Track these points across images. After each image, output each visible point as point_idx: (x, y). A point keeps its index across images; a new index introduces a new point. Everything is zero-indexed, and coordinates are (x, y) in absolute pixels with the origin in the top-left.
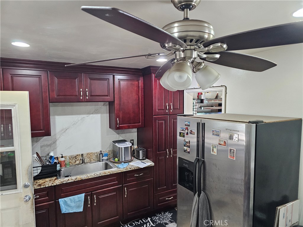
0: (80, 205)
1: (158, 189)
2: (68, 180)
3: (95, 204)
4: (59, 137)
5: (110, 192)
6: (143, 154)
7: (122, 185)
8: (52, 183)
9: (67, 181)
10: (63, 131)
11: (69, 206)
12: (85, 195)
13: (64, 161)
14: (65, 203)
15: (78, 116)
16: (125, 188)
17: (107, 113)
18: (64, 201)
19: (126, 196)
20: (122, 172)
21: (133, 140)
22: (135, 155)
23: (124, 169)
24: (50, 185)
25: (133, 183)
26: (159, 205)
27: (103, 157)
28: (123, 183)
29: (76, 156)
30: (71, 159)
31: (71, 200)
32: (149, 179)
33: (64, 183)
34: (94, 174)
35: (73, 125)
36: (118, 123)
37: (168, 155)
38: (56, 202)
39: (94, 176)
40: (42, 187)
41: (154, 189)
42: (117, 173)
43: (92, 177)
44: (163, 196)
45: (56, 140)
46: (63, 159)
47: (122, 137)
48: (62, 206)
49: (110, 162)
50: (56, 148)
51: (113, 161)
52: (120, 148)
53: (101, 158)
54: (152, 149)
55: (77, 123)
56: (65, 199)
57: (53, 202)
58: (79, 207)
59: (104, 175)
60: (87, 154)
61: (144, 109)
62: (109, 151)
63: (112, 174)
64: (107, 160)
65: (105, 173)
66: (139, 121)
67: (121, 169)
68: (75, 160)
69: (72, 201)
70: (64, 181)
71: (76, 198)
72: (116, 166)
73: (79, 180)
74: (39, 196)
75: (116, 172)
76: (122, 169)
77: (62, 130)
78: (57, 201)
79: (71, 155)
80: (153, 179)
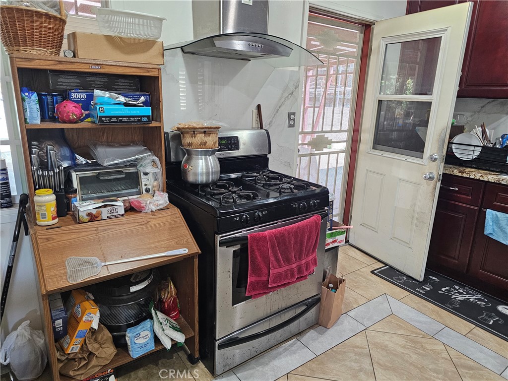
8: (482, 176)
11: (500, 228)
14: (497, 220)
18: (495, 216)
24: (478, 178)
33: (503, 183)
38: (480, 210)
48: (488, 223)
56: (498, 213)
57: (476, 208)
70: (503, 180)
74: (457, 189)
78: (483, 209)
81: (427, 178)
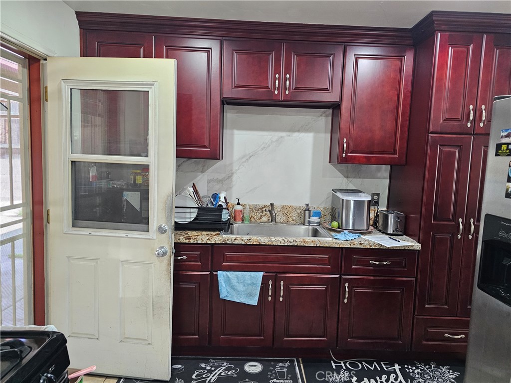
0: (254, 292)
1: (426, 306)
2: (235, 240)
3: (281, 299)
4: (237, 169)
5: (312, 282)
6: (397, 223)
7: (340, 277)
8: (209, 239)
9: (233, 241)
10: (244, 160)
11: (233, 287)
12: (263, 276)
13: (241, 211)
14: (228, 280)
15: (273, 133)
16: (347, 285)
17: (326, 132)
18: (226, 276)
19: (346, 301)
20: (342, 248)
21: (378, 195)
22: (379, 225)
23: (346, 242)
24: (205, 242)
25: (365, 277)
26: (424, 342)
27: (310, 217)
28: (343, 272)
29: (263, 208)
30: (254, 211)
31: (237, 277)
32: (404, 279)
33: (228, 243)
34: (284, 238)
35: (262, 149)
36: (345, 149)
37: (461, 232)
38: (211, 274)
39: (283, 242)
40: (192, 241)
41: (417, 305)
42: (330, 247)
43: (279, 244)
44: (439, 327)
45: (233, 174)
46: (239, 208)
47: (354, 186)
48: (222, 286)
49: (324, 229)
50: (231, 188)
51: (329, 227)
52: (345, 201)
53: (307, 219)
54: (418, 216)
55: (269, 146)
56: (228, 273)
57: (208, 273)
58: (250, 295)
59: (302, 244)
60: (283, 207)
61: (408, 122)
62: (324, 208)
63: (319, 247)
64: (319, 224)
65: (305, 242)
66: (395, 150)
67: (340, 241)
68: (261, 214)
69: (240, 282)
70: (228, 239)
71: (247, 278)
72: (332, 236)
73: (254, 243)
74: (186, 257)
75: (328, 246)
76: (343, 241)
77: (244, 157)
78: (214, 273)
79: (255, 204)
80: (416, 280)
81: (160, 255)
